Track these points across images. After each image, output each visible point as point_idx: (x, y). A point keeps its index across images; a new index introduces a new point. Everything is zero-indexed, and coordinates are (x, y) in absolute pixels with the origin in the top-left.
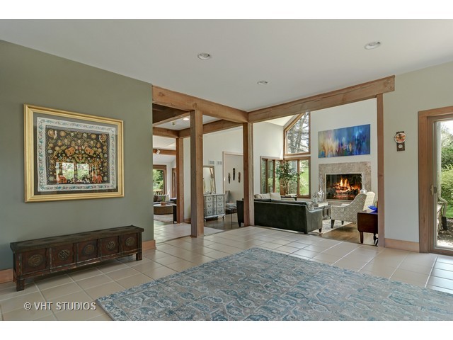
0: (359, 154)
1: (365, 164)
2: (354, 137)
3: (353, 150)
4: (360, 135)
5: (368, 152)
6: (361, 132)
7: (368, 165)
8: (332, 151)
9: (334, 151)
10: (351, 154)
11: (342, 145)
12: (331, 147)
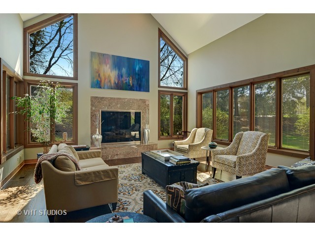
0: (140, 91)
1: (144, 101)
2: (134, 70)
3: (133, 85)
4: (140, 70)
5: (147, 90)
6: (141, 66)
7: (147, 103)
8: (110, 81)
9: (112, 81)
10: (131, 89)
11: (122, 76)
12: (109, 76)
